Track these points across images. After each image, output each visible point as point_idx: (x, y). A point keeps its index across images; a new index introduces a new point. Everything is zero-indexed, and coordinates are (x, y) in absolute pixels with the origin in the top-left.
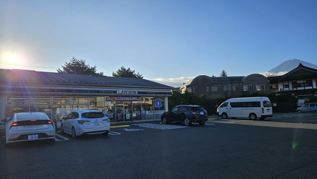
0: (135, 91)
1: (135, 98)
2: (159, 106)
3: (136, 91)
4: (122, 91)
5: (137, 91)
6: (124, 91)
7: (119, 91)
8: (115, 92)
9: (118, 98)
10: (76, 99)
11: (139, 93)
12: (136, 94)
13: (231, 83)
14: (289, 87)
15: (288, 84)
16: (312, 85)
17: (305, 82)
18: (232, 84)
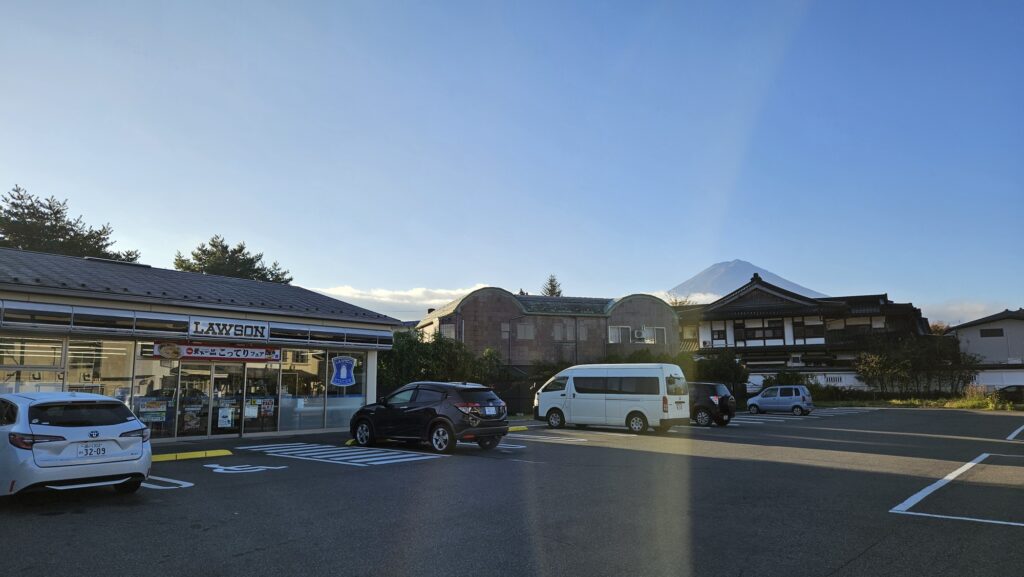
0: (260, 325)
1: (257, 351)
2: (344, 381)
3: (263, 328)
4: (211, 325)
5: (267, 326)
6: (218, 325)
7: (197, 324)
8: (184, 327)
9: (194, 348)
10: (13, 347)
11: (274, 333)
12: (262, 335)
13: (574, 317)
14: (725, 338)
15: (723, 329)
16: (782, 337)
17: (766, 325)
18: (579, 319)
